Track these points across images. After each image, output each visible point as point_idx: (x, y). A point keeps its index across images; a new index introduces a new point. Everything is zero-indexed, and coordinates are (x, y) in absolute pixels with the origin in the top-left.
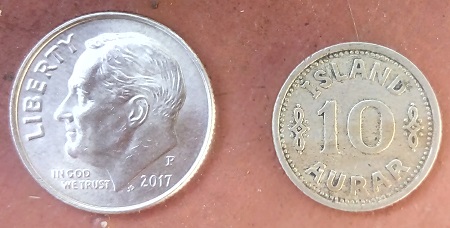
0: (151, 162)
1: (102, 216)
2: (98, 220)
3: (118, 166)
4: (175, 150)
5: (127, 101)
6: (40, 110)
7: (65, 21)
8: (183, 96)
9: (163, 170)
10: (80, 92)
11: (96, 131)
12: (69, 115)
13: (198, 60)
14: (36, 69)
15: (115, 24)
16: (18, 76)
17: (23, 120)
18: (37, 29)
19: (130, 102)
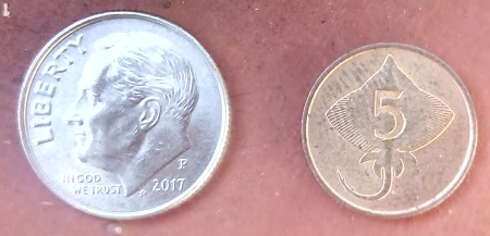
0: (164, 166)
1: (115, 222)
2: (111, 226)
3: (130, 170)
4: (188, 153)
5: (137, 103)
6: (49, 113)
7: (75, 21)
8: (196, 98)
9: (175, 174)
10: (91, 94)
11: (106, 134)
12: (78, 119)
13: (211, 60)
14: (44, 71)
15: (125, 23)
16: (26, 78)
17: (32, 123)
18: (46, 30)
19: (142, 104)
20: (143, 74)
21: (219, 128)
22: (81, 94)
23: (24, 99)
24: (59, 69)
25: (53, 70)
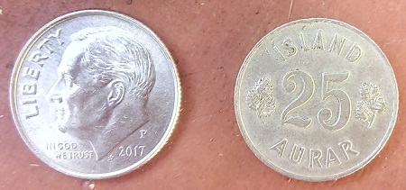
1: (89, 180)
2: (87, 183)
3: (100, 139)
4: (147, 125)
5: (106, 84)
6: (35, 93)
8: (154, 80)
9: (137, 142)
10: (68, 77)
11: (81, 110)
12: (59, 97)
13: (166, 49)
14: (30, 59)
15: (95, 20)
16: (16, 65)
17: (21, 102)
18: (32, 25)
19: (110, 85)
20: (110, 61)
21: (173, 105)
22: (60, 77)
23: (14, 82)
24: (42, 57)
25: (38, 58)
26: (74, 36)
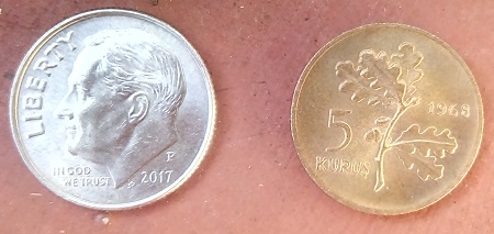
0: (152, 159)
1: (104, 212)
2: (99, 217)
3: (119, 162)
4: (175, 146)
5: (126, 98)
6: (40, 108)
7: (65, 18)
8: (183, 93)
9: (162, 166)
10: (80, 89)
11: (96, 128)
12: (69, 113)
13: (198, 56)
14: (36, 67)
15: (114, 21)
16: (18, 73)
17: (23, 118)
18: (37, 27)
19: (131, 98)
20: (131, 70)
21: (207, 122)
22: (71, 89)
23: (15, 94)
24: (50, 65)
25: (44, 66)
26: (88, 41)
